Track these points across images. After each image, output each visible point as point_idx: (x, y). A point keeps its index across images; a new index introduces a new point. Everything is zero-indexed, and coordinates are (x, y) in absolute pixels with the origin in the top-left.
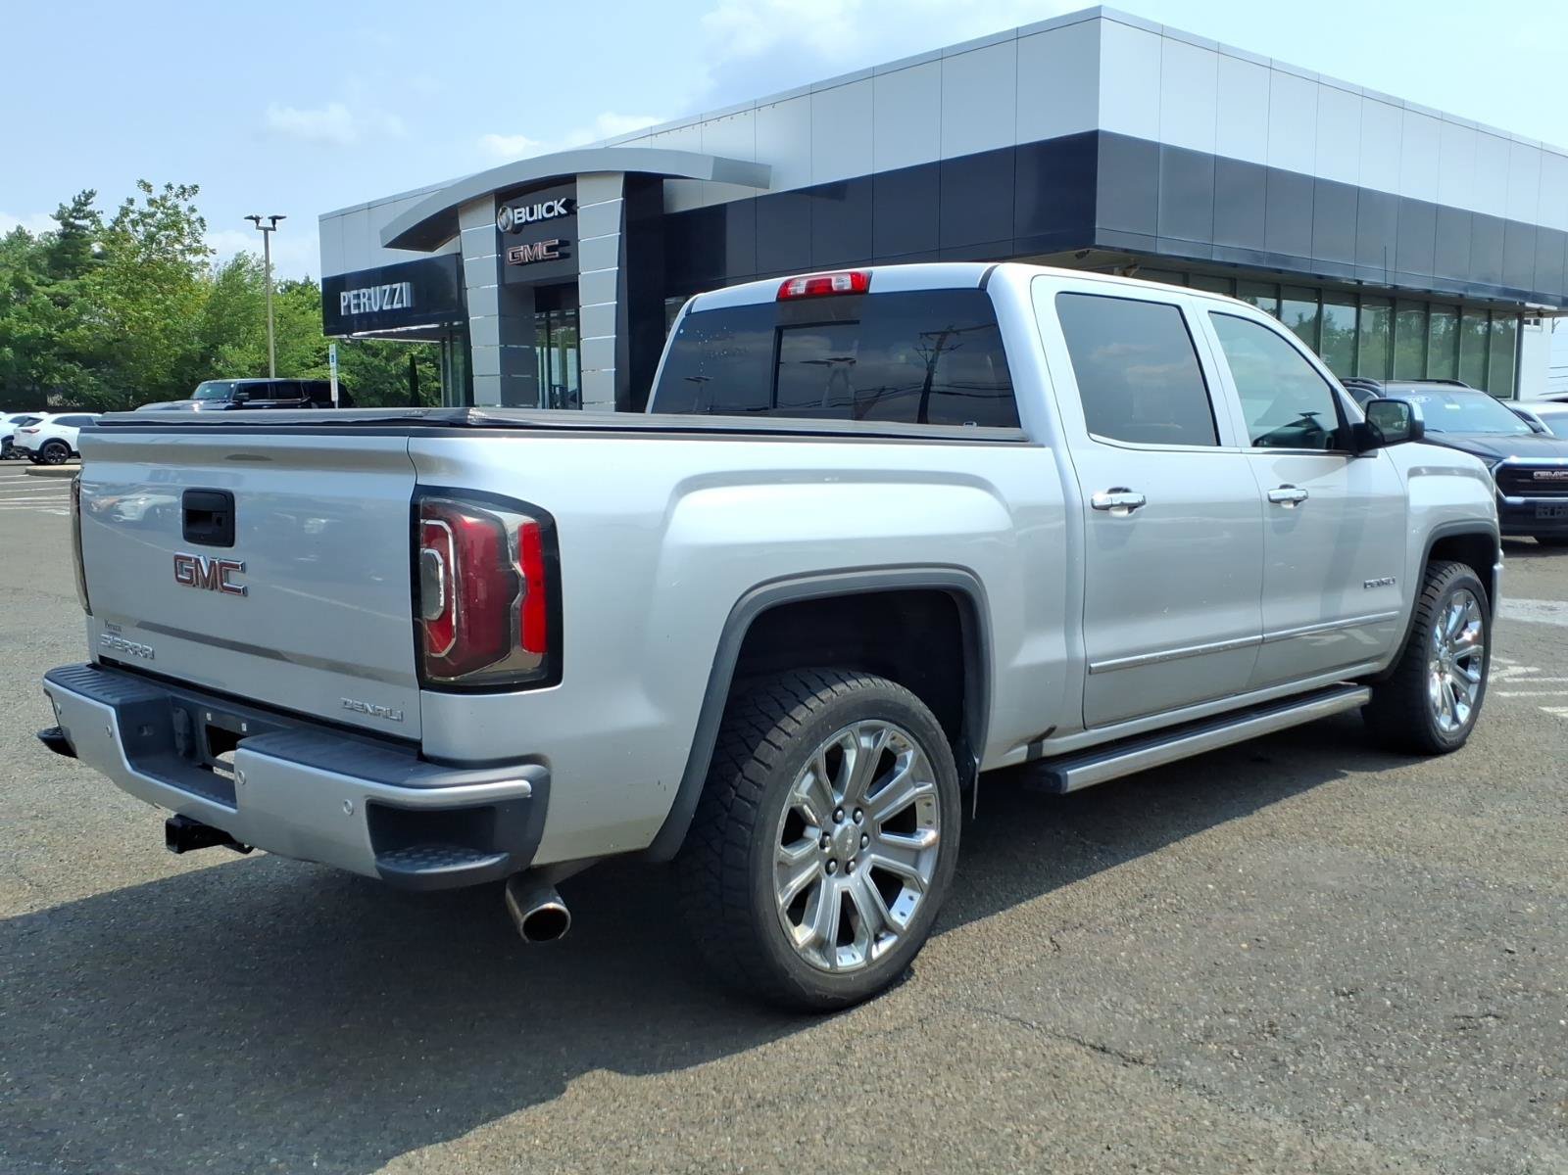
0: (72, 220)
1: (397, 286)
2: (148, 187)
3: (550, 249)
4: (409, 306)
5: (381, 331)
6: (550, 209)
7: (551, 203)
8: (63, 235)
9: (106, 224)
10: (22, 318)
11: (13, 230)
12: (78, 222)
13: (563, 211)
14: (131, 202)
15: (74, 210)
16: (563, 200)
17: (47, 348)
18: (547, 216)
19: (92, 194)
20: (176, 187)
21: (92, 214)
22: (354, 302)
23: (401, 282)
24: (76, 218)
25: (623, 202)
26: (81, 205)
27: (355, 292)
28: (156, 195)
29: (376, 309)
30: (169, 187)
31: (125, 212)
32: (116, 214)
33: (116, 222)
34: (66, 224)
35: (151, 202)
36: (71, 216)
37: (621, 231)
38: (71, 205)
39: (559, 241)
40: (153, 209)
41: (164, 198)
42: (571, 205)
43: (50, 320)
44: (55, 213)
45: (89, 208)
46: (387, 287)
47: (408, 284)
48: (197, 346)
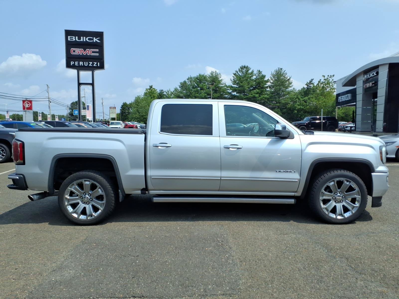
0: (309, 85)
1: (348, 95)
2: (324, 76)
3: (373, 84)
4: (350, 99)
5: (345, 105)
6: (373, 74)
7: (373, 73)
8: (307, 88)
9: (315, 85)
10: (298, 105)
11: (302, 88)
12: (310, 85)
13: (376, 75)
14: (320, 80)
15: (309, 83)
16: (376, 72)
17: (302, 111)
18: (372, 76)
19: (313, 79)
20: (330, 75)
21: (313, 83)
22: (341, 99)
23: (349, 94)
24: (310, 84)
25: (388, 71)
26: (311, 82)
27: (341, 97)
28: (326, 78)
29: (344, 100)
30: (328, 76)
31: (319, 82)
32: (318, 82)
33: (318, 84)
34: (308, 86)
35: (325, 79)
36: (309, 84)
37: (387, 78)
38: (309, 82)
39: (375, 82)
40: (325, 81)
41: (327, 78)
42: (377, 73)
43: (303, 105)
44: (306, 84)
45: (312, 82)
46: (346, 95)
47: (350, 94)
48: (330, 109)
